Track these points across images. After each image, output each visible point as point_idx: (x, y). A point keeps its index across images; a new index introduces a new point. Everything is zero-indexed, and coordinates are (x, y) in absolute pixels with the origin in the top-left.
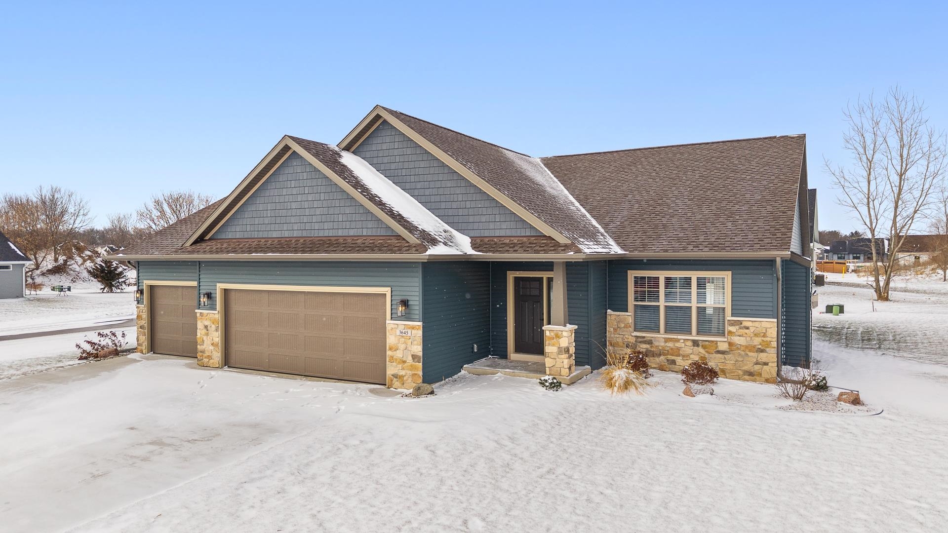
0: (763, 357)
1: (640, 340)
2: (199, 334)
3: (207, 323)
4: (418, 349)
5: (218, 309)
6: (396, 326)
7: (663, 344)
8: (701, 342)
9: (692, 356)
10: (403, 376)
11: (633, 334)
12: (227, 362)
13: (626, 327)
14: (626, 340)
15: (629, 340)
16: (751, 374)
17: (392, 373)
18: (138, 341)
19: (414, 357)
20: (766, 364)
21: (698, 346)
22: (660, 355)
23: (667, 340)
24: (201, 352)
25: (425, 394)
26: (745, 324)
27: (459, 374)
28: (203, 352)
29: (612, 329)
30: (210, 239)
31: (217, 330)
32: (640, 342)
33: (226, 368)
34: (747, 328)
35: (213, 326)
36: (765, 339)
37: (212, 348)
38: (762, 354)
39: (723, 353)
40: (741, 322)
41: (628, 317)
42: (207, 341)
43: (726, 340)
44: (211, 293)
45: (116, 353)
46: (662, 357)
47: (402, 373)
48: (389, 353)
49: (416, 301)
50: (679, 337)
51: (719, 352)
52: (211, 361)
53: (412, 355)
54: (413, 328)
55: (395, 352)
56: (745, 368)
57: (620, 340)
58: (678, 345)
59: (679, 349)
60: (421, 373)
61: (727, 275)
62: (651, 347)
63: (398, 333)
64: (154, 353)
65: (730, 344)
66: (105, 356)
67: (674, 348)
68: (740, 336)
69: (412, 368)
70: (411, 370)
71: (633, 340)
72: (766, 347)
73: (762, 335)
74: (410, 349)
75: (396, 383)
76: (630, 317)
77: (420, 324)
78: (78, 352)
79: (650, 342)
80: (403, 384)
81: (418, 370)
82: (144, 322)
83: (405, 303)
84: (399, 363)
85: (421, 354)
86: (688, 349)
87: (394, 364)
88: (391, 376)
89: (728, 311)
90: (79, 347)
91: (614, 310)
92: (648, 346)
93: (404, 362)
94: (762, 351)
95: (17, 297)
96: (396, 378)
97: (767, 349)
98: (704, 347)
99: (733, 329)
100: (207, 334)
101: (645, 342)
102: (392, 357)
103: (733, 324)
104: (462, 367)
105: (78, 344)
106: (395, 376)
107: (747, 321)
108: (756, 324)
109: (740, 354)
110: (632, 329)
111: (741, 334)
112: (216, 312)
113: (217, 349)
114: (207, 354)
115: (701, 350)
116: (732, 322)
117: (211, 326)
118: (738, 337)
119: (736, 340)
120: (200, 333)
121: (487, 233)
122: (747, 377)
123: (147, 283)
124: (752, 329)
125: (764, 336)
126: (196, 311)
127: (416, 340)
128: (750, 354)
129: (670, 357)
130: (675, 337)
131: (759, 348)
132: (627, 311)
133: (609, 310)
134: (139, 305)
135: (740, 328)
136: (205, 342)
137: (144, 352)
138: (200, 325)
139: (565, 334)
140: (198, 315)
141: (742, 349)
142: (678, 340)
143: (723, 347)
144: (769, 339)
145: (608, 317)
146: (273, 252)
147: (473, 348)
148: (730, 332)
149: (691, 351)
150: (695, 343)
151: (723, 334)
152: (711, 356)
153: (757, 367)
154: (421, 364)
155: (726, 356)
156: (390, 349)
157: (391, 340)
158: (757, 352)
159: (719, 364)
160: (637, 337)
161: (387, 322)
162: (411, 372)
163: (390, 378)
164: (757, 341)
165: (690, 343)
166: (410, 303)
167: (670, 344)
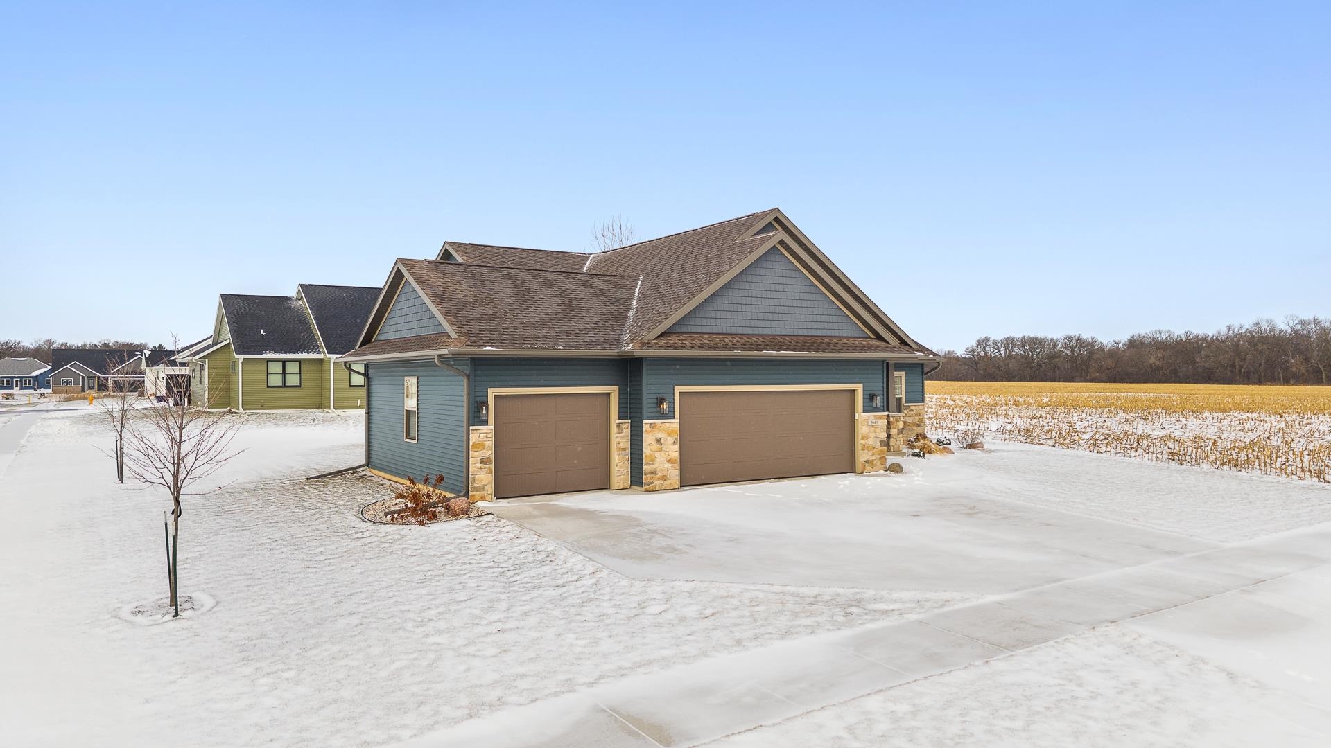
2: (646, 451)
3: (661, 435)
4: (883, 436)
5: (676, 418)
6: (867, 418)
10: (873, 461)
17: (865, 459)
24: (650, 473)
28: (653, 473)
33: (683, 488)
34: (913, 410)
35: (670, 438)
36: (920, 417)
37: (667, 465)
40: (909, 407)
42: (661, 460)
47: (873, 458)
48: (861, 442)
49: (881, 395)
53: (880, 442)
54: (881, 418)
55: (867, 441)
60: (886, 456)
61: (904, 374)
63: (870, 423)
64: (498, 498)
65: (905, 422)
69: (881, 452)
70: (879, 454)
74: (877, 436)
75: (868, 468)
77: (886, 414)
80: (873, 467)
81: (883, 454)
84: (871, 450)
85: (884, 440)
87: (866, 451)
88: (864, 463)
93: (873, 448)
96: (867, 463)
97: (921, 424)
99: (906, 412)
100: (660, 450)
102: (864, 445)
103: (906, 408)
107: (912, 406)
108: (917, 407)
109: (909, 429)
112: (674, 421)
113: (674, 465)
114: (660, 474)
117: (666, 439)
119: (908, 419)
120: (649, 448)
123: (495, 391)
126: (645, 422)
127: (882, 428)
131: (918, 424)
134: (478, 427)
135: (910, 411)
136: (657, 460)
137: (488, 498)
138: (648, 440)
140: (645, 426)
141: (910, 426)
154: (886, 448)
155: (903, 431)
156: (863, 438)
157: (862, 429)
158: (916, 427)
161: (860, 415)
164: (917, 419)
166: (878, 397)
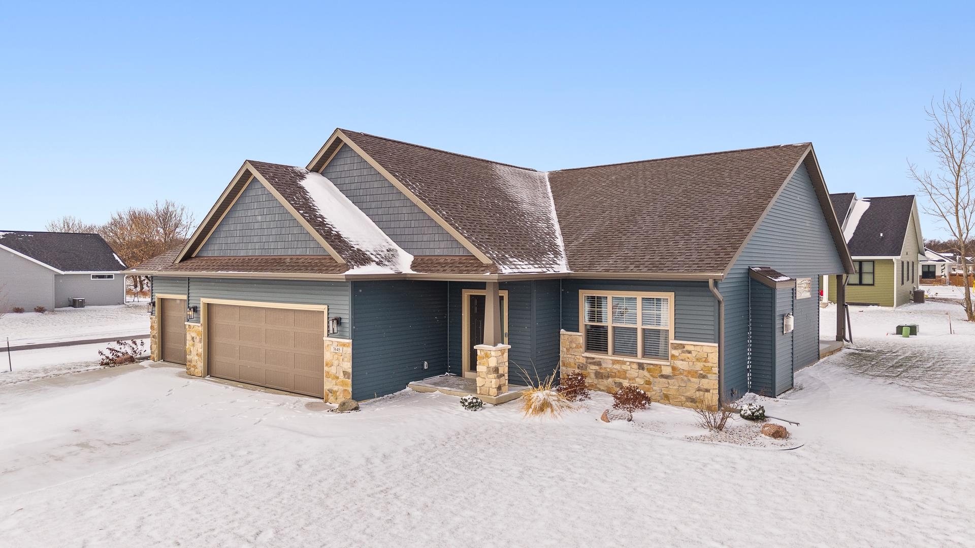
0: (705, 383)
1: (590, 361)
2: (187, 344)
3: (194, 335)
4: (348, 366)
5: (201, 323)
6: (331, 343)
7: (610, 366)
8: (645, 365)
9: (637, 380)
10: (336, 391)
11: (583, 355)
12: (210, 371)
13: (577, 347)
14: (577, 361)
15: (580, 361)
16: (693, 400)
17: (328, 388)
18: (151, 349)
19: (345, 373)
20: (707, 391)
21: (643, 369)
22: (608, 377)
23: (614, 362)
24: (189, 362)
25: (349, 410)
26: (687, 348)
27: (403, 391)
28: (191, 361)
29: (565, 349)
30: (196, 257)
31: (200, 342)
32: (590, 363)
33: (208, 378)
34: (690, 352)
35: (198, 338)
36: (707, 364)
37: (196, 358)
38: (704, 381)
39: (666, 377)
40: (683, 346)
41: (580, 337)
42: (194, 352)
43: (668, 364)
44: (197, 307)
45: (131, 360)
46: (610, 380)
47: (335, 388)
48: (326, 369)
49: (347, 319)
50: (625, 359)
51: (662, 376)
52: (196, 370)
53: (343, 371)
54: (344, 345)
55: (330, 368)
56: (688, 394)
57: (572, 361)
58: (624, 367)
59: (625, 372)
60: (350, 389)
61: (670, 296)
62: (600, 368)
63: (332, 350)
64: (164, 361)
65: (674, 368)
66: (121, 363)
67: (621, 370)
68: (682, 360)
69: (344, 384)
70: (342, 386)
71: (583, 361)
72: (707, 373)
73: (704, 359)
74: (342, 365)
75: (331, 398)
76: (581, 338)
77: (351, 341)
78: (100, 358)
79: (599, 364)
80: (337, 399)
81: (348, 386)
82: (155, 332)
83: (339, 321)
84: (333, 379)
85: (350, 370)
86: (633, 372)
87: (330, 379)
88: (328, 392)
89: (672, 334)
90: (102, 354)
91: (567, 330)
92: (597, 368)
93: (337, 378)
94: (704, 377)
95: (119, 304)
96: (331, 393)
97: (709, 375)
98: (649, 371)
99: (676, 352)
100: (193, 345)
101: (594, 364)
102: (328, 373)
103: (676, 347)
104: (407, 384)
105: (101, 351)
106: (331, 391)
107: (689, 345)
108: (698, 349)
109: (682, 380)
110: (583, 349)
111: (684, 358)
112: (199, 325)
113: (200, 359)
114: (194, 363)
115: (645, 373)
116: (675, 345)
117: (196, 338)
118: (681, 361)
119: (679, 364)
120: (189, 343)
121: (428, 253)
122: (689, 404)
123: (158, 296)
124: (694, 354)
125: (705, 361)
126: (186, 323)
127: (346, 357)
128: (693, 380)
129: (617, 380)
130: (621, 359)
131: (701, 374)
132: (578, 332)
133: (562, 330)
134: (152, 317)
135: (683, 352)
136: (192, 352)
137: (155, 359)
138: (189, 337)
139: (493, 353)
140: (187, 327)
141: (684, 374)
142: (624, 363)
143: (667, 371)
144: (710, 365)
145: (562, 337)
146: (234, 270)
147: (423, 365)
148: (673, 356)
149: (636, 375)
150: (641, 366)
151: (666, 357)
152: (655, 380)
153: (698, 394)
154: (350, 380)
155: (669, 381)
156: (327, 365)
157: (328, 356)
158: (699, 378)
159: (663, 389)
160: (587, 358)
161: (324, 338)
162: (342, 388)
163: (326, 392)
164: (699, 366)
165: (635, 366)
166: (343, 321)
167: (617, 367)
